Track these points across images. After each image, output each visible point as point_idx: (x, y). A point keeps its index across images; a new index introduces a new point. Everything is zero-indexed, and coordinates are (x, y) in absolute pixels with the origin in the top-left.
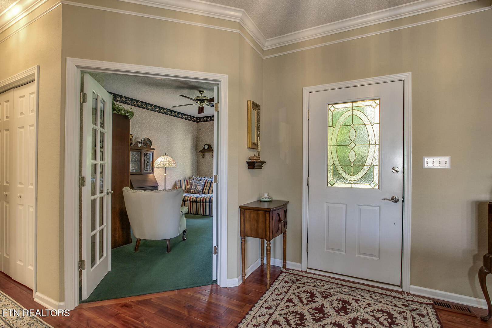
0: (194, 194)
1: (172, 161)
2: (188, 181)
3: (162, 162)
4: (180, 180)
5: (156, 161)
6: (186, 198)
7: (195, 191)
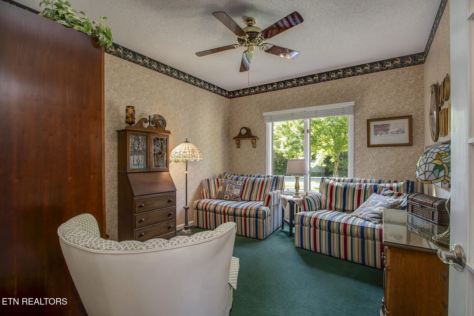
0: (229, 200)
1: (197, 151)
2: (219, 181)
3: (182, 153)
4: (208, 180)
5: (173, 151)
6: (218, 208)
7: (230, 196)
